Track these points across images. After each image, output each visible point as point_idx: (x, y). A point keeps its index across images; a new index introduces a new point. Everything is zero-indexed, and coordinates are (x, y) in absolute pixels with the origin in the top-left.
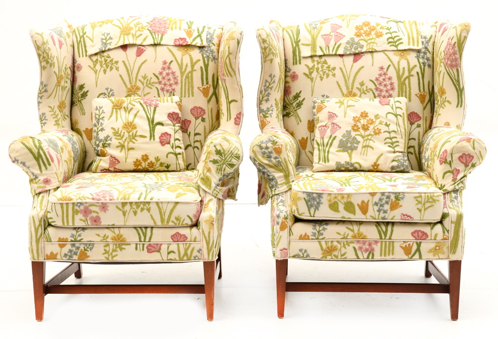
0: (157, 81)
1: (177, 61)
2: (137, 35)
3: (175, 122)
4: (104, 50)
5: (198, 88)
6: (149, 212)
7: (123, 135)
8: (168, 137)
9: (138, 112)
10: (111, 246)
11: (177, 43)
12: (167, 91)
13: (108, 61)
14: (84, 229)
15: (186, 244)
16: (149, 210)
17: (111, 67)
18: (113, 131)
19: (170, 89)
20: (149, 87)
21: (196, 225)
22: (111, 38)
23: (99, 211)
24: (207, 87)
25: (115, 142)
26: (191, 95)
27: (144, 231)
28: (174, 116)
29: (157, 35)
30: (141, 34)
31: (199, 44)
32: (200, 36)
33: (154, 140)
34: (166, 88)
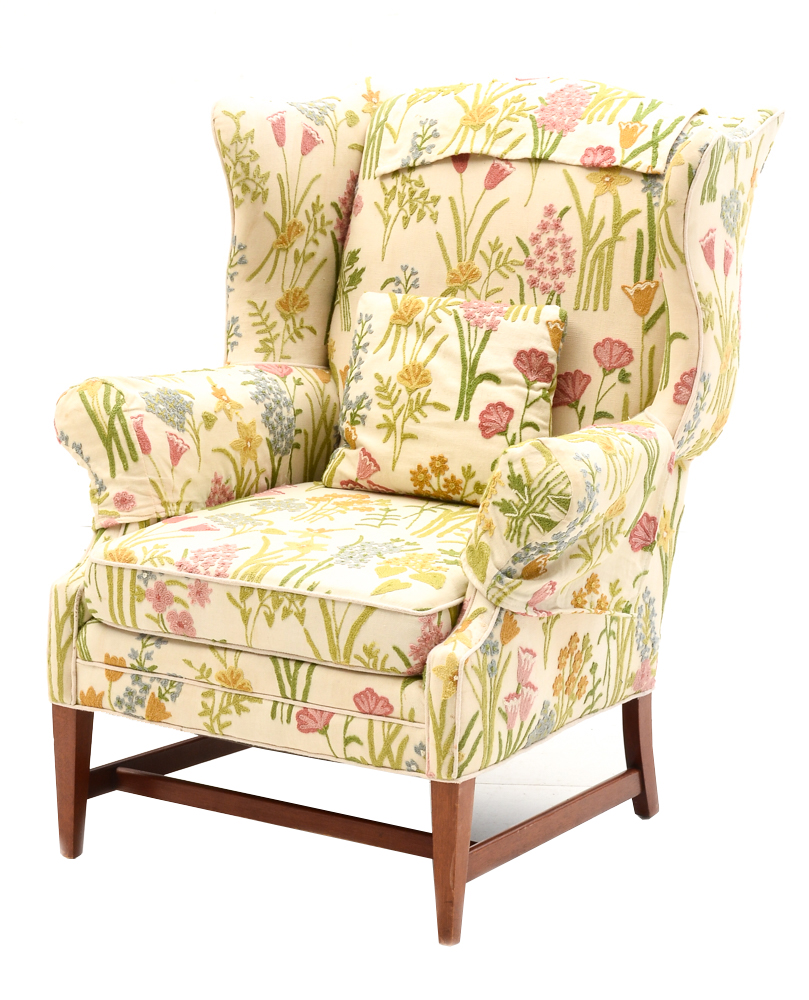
0: (522, 258)
1: (579, 209)
2: (499, 131)
3: (532, 378)
4: (411, 164)
5: (623, 288)
6: (302, 622)
7: (397, 398)
8: (505, 416)
9: (444, 339)
10: (218, 696)
11: (588, 161)
12: (545, 288)
13: (417, 195)
14: (161, 640)
15: (391, 724)
16: (301, 616)
17: (420, 211)
18: (377, 384)
19: (552, 283)
20: (501, 273)
21: (417, 676)
22: (436, 135)
23: (188, 601)
24: (649, 287)
25: (375, 413)
26: (601, 305)
27: (292, 672)
28: (534, 359)
29: (547, 133)
30: (511, 130)
31: (643, 169)
32: (654, 144)
33: (466, 419)
34: (542, 279)
